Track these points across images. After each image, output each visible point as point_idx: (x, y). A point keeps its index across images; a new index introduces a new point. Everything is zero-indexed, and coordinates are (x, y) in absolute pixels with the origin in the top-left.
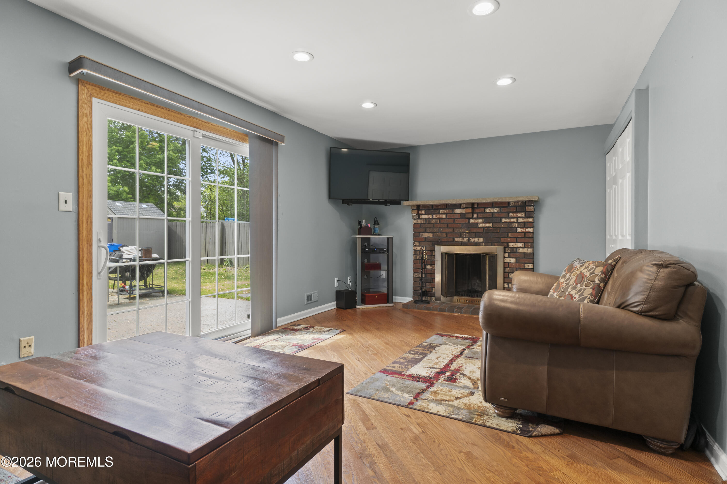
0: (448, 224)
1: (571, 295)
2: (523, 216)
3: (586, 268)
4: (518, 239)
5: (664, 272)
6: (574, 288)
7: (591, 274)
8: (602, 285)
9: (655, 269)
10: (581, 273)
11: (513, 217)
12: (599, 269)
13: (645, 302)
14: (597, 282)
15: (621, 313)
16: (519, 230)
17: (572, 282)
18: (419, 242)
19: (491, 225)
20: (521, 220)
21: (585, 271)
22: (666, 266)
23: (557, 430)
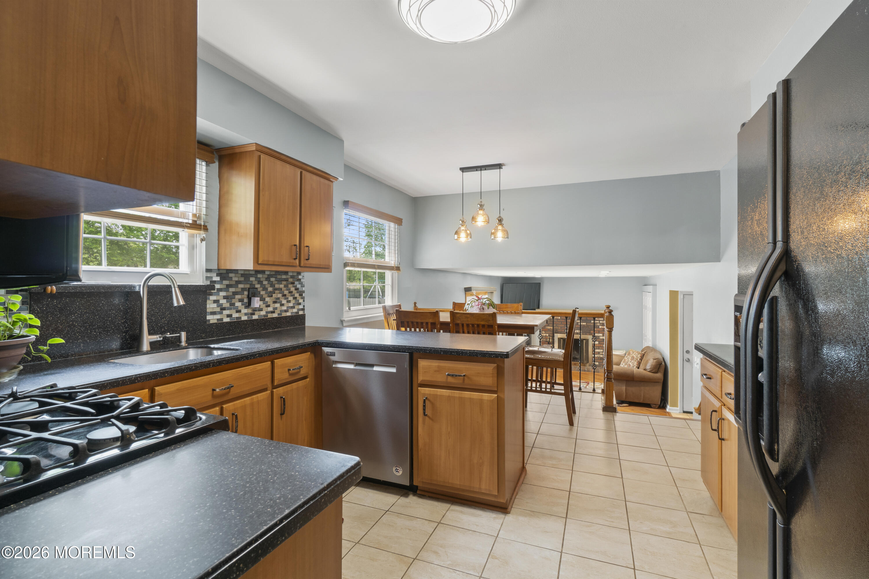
0: (561, 322)
1: (630, 365)
2: (603, 320)
3: (635, 354)
4: (600, 332)
5: (655, 361)
6: (631, 362)
7: (633, 365)
8: (640, 361)
9: (653, 360)
10: (633, 356)
11: (597, 320)
12: (639, 355)
13: (650, 368)
14: (639, 360)
15: (645, 371)
16: (600, 327)
17: (630, 359)
18: (545, 331)
19: (585, 324)
20: (601, 322)
21: (634, 356)
22: (655, 359)
23: (628, 405)
